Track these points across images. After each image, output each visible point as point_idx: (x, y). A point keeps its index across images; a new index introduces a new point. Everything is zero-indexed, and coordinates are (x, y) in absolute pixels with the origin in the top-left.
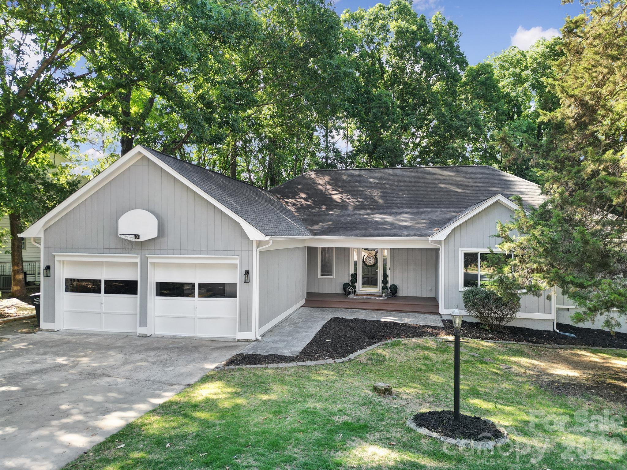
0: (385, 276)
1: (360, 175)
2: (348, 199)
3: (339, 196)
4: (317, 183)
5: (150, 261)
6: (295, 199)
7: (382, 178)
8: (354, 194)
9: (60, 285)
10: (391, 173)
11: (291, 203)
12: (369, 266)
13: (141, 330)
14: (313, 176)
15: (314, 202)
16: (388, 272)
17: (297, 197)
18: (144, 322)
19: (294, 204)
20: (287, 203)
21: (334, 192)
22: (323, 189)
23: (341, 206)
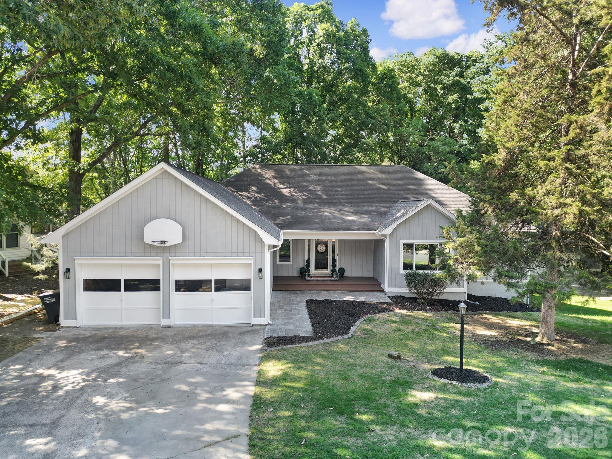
0: (334, 261)
1: (301, 171)
2: (296, 193)
3: (288, 190)
4: (264, 177)
6: (249, 192)
7: (321, 174)
8: (301, 189)
9: (80, 285)
10: (327, 169)
11: (244, 196)
12: (321, 253)
13: (164, 322)
14: (259, 170)
15: (266, 195)
16: (336, 257)
17: (250, 190)
18: (167, 314)
19: (248, 198)
20: (240, 195)
21: (281, 186)
22: (272, 183)
23: (292, 200)
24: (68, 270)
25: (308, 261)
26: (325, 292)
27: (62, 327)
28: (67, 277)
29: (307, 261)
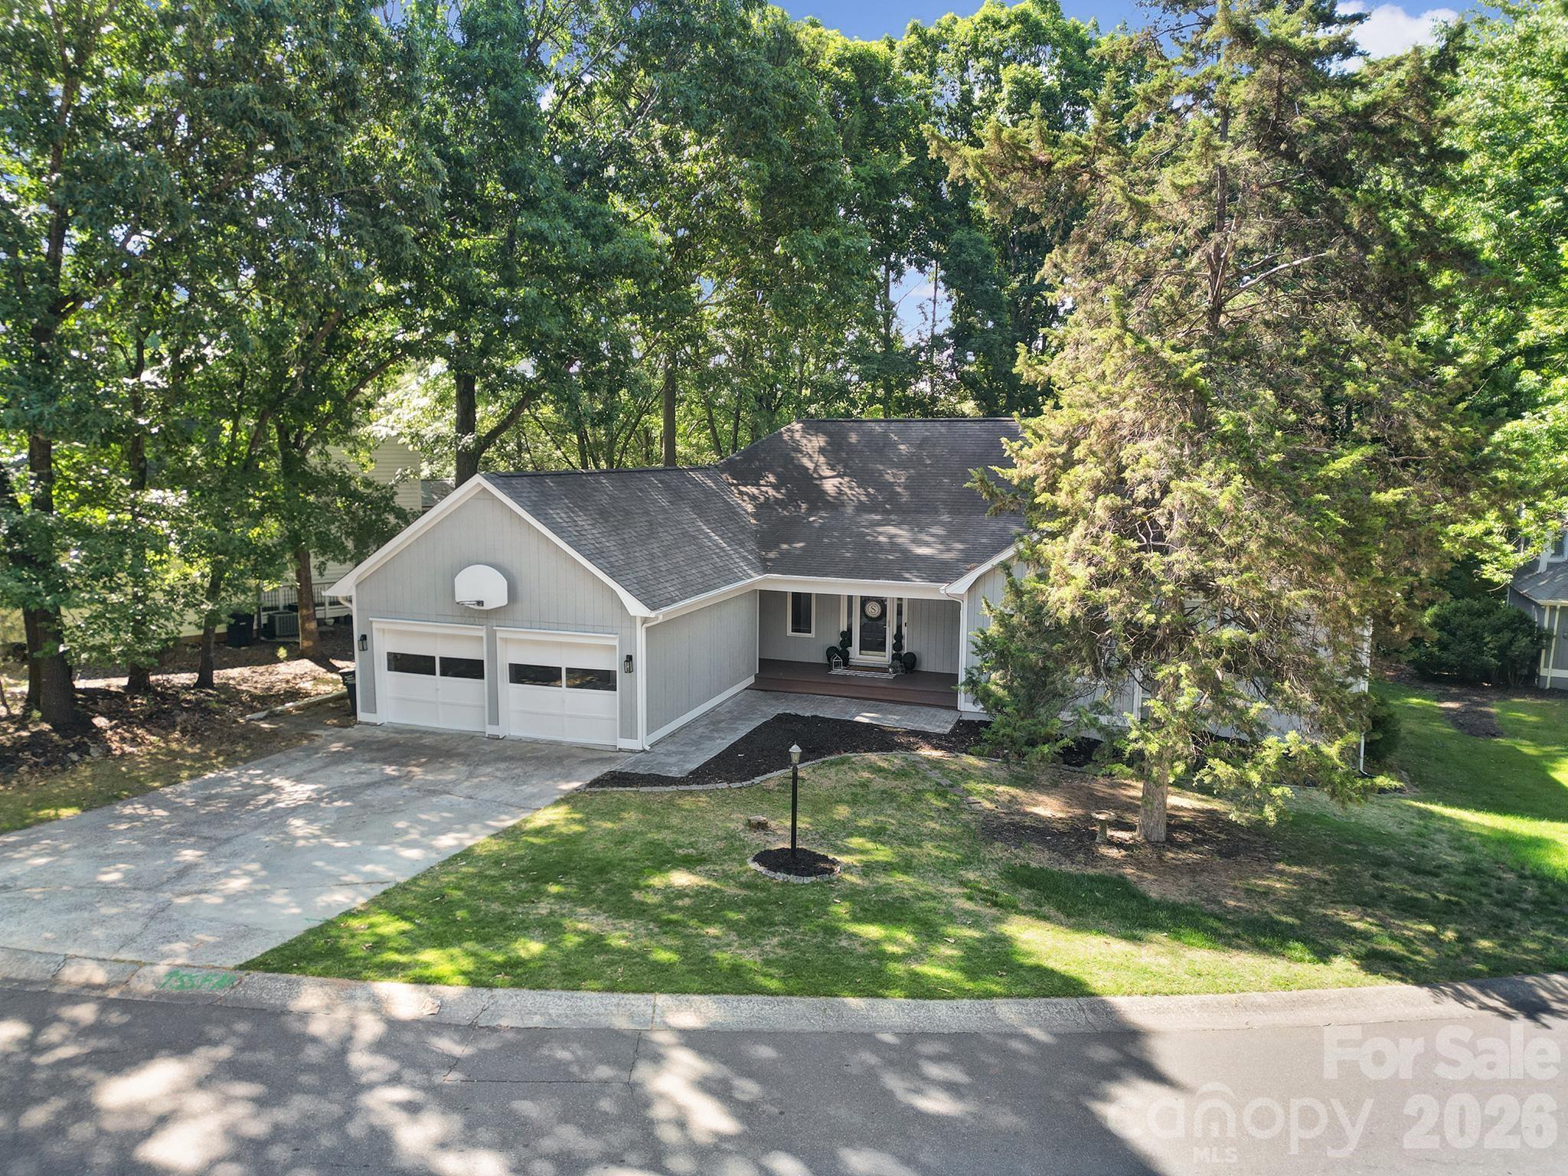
0: (899, 637)
1: (885, 435)
2: (851, 488)
3: (836, 481)
4: (801, 452)
5: (499, 635)
6: (757, 485)
7: (923, 443)
8: (863, 477)
9: (381, 662)
10: (943, 430)
11: (747, 494)
12: (871, 619)
13: (491, 730)
14: (797, 436)
15: (789, 494)
16: (904, 630)
17: (762, 482)
18: (494, 719)
19: (753, 498)
20: (741, 493)
21: (828, 473)
22: (810, 465)
23: (835, 504)
24: (364, 638)
25: (847, 637)
26: (842, 700)
27: (360, 723)
28: (363, 649)
29: (843, 634)
